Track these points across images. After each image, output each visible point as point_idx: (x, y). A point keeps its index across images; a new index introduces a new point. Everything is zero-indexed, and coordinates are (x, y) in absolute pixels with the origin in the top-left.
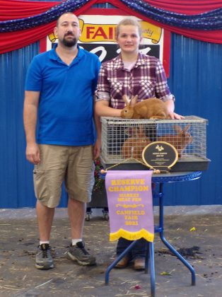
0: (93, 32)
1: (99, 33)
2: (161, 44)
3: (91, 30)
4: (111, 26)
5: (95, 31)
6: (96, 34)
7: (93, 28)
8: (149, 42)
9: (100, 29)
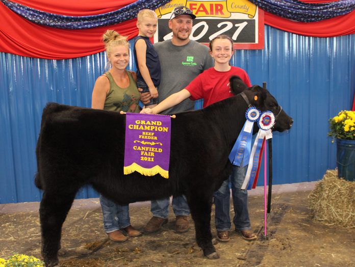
0: (195, 9)
1: (201, 9)
2: (256, 18)
3: (194, 7)
4: (211, 3)
5: (197, 7)
6: (199, 10)
7: (196, 5)
8: (246, 17)
9: (202, 5)
